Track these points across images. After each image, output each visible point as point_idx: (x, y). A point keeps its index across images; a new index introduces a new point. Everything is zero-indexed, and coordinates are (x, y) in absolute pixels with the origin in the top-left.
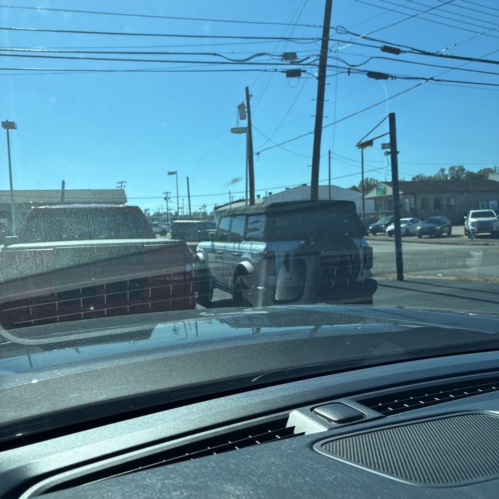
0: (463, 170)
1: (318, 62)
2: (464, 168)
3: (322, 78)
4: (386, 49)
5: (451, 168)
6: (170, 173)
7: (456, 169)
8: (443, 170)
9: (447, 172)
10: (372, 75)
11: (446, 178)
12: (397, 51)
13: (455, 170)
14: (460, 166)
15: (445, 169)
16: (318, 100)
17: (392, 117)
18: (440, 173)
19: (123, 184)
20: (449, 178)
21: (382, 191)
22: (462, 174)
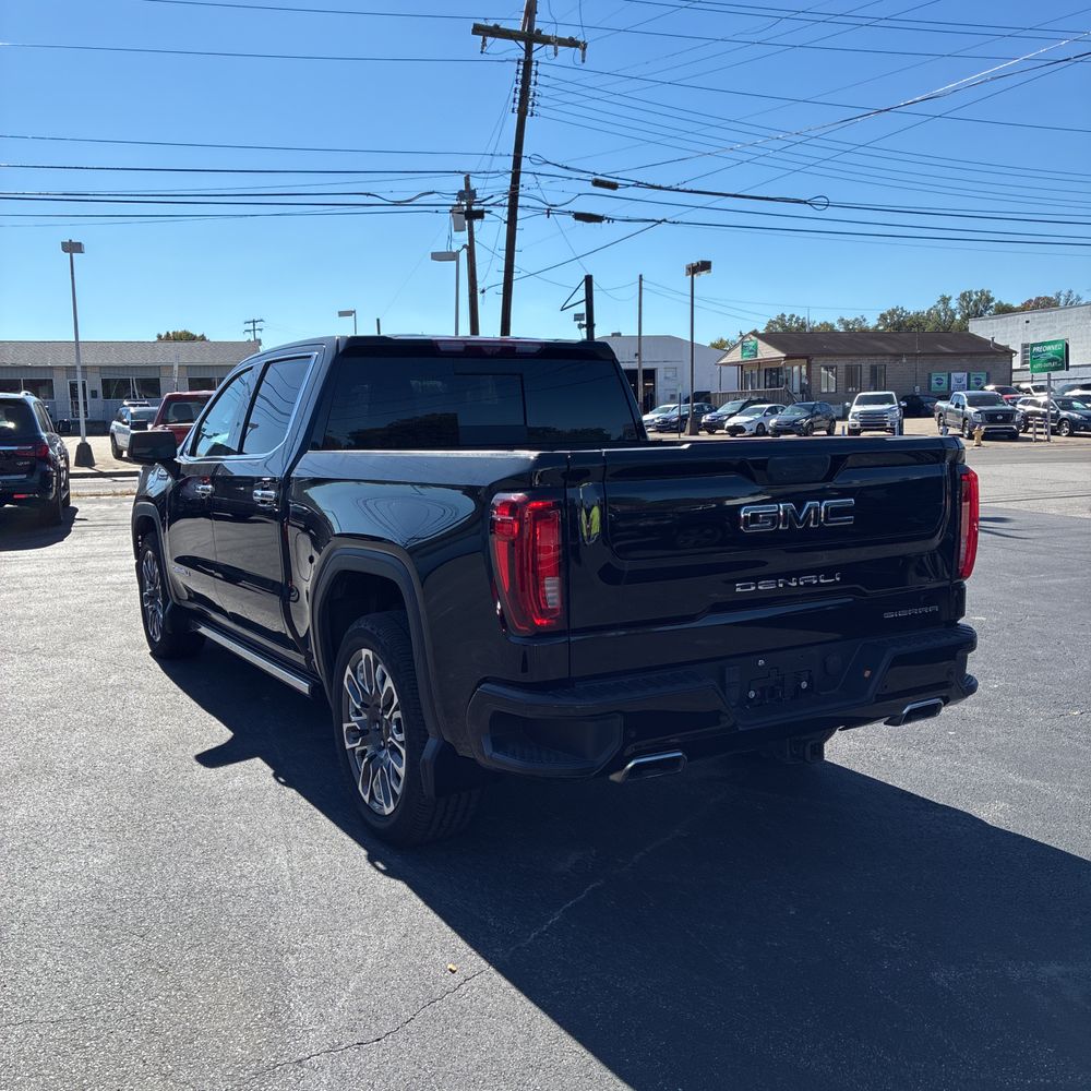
0: (990, 300)
1: (507, 202)
2: (991, 295)
3: (512, 222)
4: (597, 183)
5: (963, 296)
6: (342, 314)
7: (975, 297)
8: (945, 300)
9: (954, 304)
10: (579, 216)
11: (953, 316)
12: (614, 186)
13: (971, 300)
14: (982, 292)
15: (950, 298)
16: (507, 251)
17: (589, 280)
18: (941, 307)
19: (258, 326)
20: (958, 317)
21: (751, 351)
22: (986, 310)
